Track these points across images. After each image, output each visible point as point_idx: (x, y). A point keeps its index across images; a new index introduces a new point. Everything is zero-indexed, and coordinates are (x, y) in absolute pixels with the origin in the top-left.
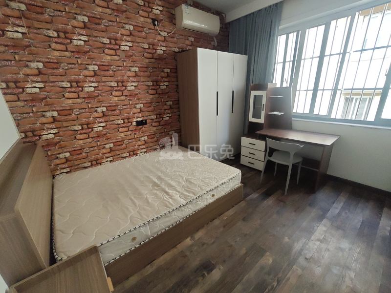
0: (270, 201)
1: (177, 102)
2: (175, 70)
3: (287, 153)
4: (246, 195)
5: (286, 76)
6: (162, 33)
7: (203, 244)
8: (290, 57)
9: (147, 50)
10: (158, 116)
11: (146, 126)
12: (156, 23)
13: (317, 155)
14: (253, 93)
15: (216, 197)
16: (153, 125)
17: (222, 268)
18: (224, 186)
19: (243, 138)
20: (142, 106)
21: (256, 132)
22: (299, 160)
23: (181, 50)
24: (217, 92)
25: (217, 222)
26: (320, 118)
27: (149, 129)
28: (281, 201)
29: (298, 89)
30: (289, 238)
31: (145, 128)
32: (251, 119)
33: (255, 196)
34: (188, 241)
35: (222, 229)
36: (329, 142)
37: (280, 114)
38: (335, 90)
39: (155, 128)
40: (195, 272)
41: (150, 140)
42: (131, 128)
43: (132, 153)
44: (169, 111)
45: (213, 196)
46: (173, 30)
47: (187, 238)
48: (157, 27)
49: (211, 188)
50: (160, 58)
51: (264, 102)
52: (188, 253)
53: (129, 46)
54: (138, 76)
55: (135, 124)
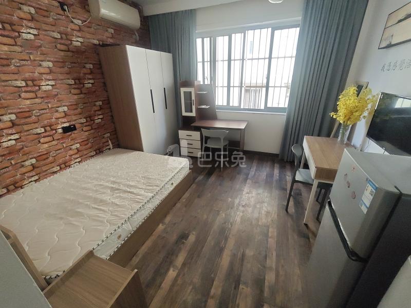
0: (213, 179)
1: (107, 102)
2: (99, 66)
3: (218, 139)
4: (195, 179)
5: (206, 75)
6: (75, 21)
7: (175, 224)
8: (207, 58)
9: (60, 41)
10: (88, 119)
11: (76, 132)
12: (66, 7)
13: (237, 137)
14: (183, 90)
15: (175, 185)
16: (84, 130)
17: (194, 233)
18: (179, 174)
19: (180, 131)
20: (66, 109)
21: (192, 125)
22: (227, 143)
23: (101, 43)
24: (151, 90)
25: (178, 205)
26: (234, 108)
27: (80, 135)
28: (220, 176)
29: (217, 86)
30: (231, 198)
31: (74, 134)
32: (184, 114)
33: (201, 178)
34: (161, 227)
35: (184, 209)
36: (242, 126)
37: (208, 107)
38: (241, 87)
39: (87, 133)
40: (176, 243)
41: (84, 147)
42: (56, 137)
43: (63, 166)
44: (100, 113)
45: (172, 184)
46: (88, 19)
47: (158, 225)
48: (67, 13)
49: (170, 178)
50: (77, 52)
51: (193, 98)
52: (165, 235)
53: (34, 35)
54: (54, 73)
55: (61, 132)
